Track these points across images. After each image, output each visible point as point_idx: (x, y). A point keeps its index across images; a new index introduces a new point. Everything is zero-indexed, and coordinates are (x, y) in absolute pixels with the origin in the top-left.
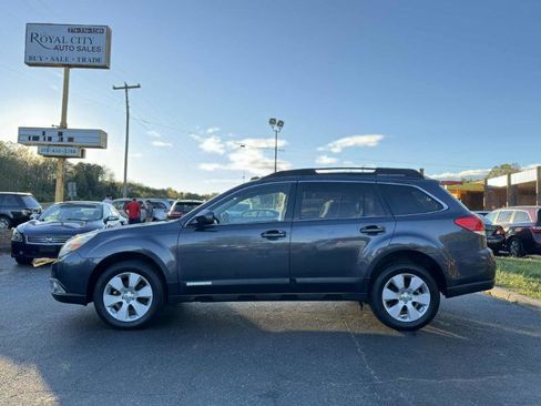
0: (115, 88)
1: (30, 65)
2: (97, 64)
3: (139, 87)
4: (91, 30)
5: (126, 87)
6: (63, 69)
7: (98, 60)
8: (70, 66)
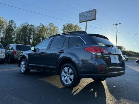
0: (114, 25)
1: (80, 22)
2: (92, 19)
3: (120, 23)
4: (91, 11)
5: (117, 24)
6: (86, 22)
7: (93, 18)
8: (87, 21)
